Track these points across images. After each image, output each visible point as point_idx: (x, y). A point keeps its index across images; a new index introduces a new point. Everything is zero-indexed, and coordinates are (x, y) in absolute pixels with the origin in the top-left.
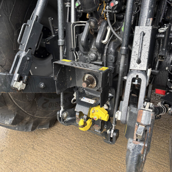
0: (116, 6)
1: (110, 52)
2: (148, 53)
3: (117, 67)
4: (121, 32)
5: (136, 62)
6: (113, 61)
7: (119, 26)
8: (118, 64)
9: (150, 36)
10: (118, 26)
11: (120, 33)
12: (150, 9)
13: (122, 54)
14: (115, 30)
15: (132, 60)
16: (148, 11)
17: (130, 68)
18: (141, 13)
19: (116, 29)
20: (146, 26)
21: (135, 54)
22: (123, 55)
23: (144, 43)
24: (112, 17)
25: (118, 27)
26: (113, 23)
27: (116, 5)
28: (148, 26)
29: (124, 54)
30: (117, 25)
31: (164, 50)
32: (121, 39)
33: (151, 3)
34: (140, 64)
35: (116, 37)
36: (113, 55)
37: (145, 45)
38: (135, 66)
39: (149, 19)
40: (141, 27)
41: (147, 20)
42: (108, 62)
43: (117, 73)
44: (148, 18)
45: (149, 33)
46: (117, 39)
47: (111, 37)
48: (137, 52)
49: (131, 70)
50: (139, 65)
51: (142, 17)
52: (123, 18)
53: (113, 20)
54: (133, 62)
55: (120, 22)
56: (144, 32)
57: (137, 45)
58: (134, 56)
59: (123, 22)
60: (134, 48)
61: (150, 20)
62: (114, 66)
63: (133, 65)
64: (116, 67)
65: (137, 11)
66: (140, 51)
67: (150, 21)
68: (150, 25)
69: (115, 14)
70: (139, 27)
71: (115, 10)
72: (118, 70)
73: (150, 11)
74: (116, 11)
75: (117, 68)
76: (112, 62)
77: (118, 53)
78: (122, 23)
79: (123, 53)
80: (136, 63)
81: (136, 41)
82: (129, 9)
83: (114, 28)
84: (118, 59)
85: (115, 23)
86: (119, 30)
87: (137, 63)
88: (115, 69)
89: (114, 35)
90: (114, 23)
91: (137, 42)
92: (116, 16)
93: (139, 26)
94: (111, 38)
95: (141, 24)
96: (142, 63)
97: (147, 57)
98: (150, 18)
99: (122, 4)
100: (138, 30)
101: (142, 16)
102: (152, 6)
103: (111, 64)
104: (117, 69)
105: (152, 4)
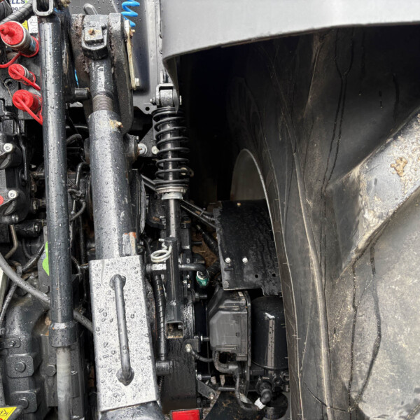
0: (13, 204)
1: (14, 344)
2: (147, 339)
3: (46, 386)
4: (40, 273)
5: (116, 379)
6: (31, 370)
7: (31, 255)
8: (48, 377)
9: (141, 283)
10: (28, 255)
11: (37, 277)
12: (120, 209)
13: (57, 348)
14: (20, 269)
15: (102, 374)
16: (118, 215)
17: (103, 407)
18: (99, 222)
19: (23, 265)
20: (121, 255)
21: (109, 353)
22: (61, 351)
23: (129, 311)
24: (5, 234)
25: (27, 260)
26: (10, 249)
27: (11, 202)
28: (128, 255)
29: (63, 347)
30: (24, 254)
31: (174, 304)
32: (43, 297)
33: (120, 192)
34: (133, 382)
35: (27, 293)
36: (27, 351)
37: (133, 316)
38: (116, 396)
39: (125, 236)
40: (106, 261)
41: (121, 240)
42: (10, 380)
43: (48, 406)
44: (121, 234)
45: (136, 275)
46: (30, 296)
47: (11, 293)
48: (115, 344)
49: (104, 413)
50: (128, 390)
51: (104, 231)
52: (41, 232)
53: (9, 241)
54: (107, 381)
55: (33, 245)
56: (121, 275)
57: (108, 318)
58: (108, 360)
59: (42, 242)
60: (101, 332)
61: (128, 238)
62: (35, 387)
63: (110, 393)
64: (43, 388)
65: (77, 211)
66: (124, 344)
67: (131, 240)
68: (134, 251)
69: (12, 226)
70: (103, 263)
71: (10, 215)
72: (50, 394)
73: (122, 214)
74: (15, 218)
75: (47, 389)
76: (25, 374)
77: (43, 338)
78: (38, 245)
79: (60, 344)
80: (118, 383)
81: (102, 306)
82: (55, 211)
83: (17, 264)
84: (44, 358)
85: (18, 248)
86: (34, 268)
87: (121, 384)
88: (40, 397)
89: (18, 288)
90: (14, 249)
91: (107, 311)
92: (15, 229)
93: (99, 259)
94: (9, 298)
95: (105, 252)
96: (138, 379)
97: (149, 354)
98: (128, 232)
99: (31, 197)
100: (100, 273)
101: (102, 229)
102: (124, 200)
103: (24, 382)
104: (47, 392)
105: (123, 196)
